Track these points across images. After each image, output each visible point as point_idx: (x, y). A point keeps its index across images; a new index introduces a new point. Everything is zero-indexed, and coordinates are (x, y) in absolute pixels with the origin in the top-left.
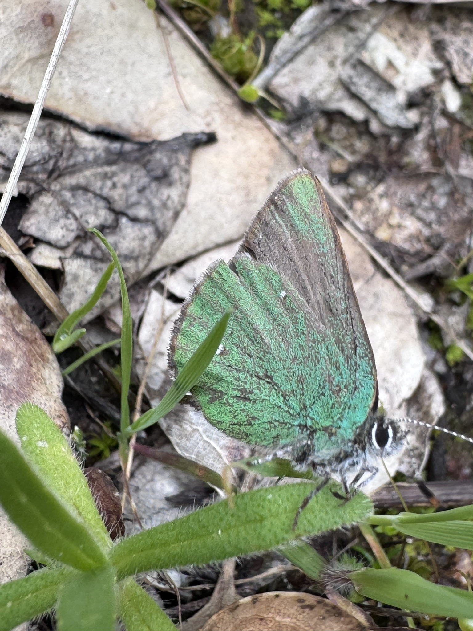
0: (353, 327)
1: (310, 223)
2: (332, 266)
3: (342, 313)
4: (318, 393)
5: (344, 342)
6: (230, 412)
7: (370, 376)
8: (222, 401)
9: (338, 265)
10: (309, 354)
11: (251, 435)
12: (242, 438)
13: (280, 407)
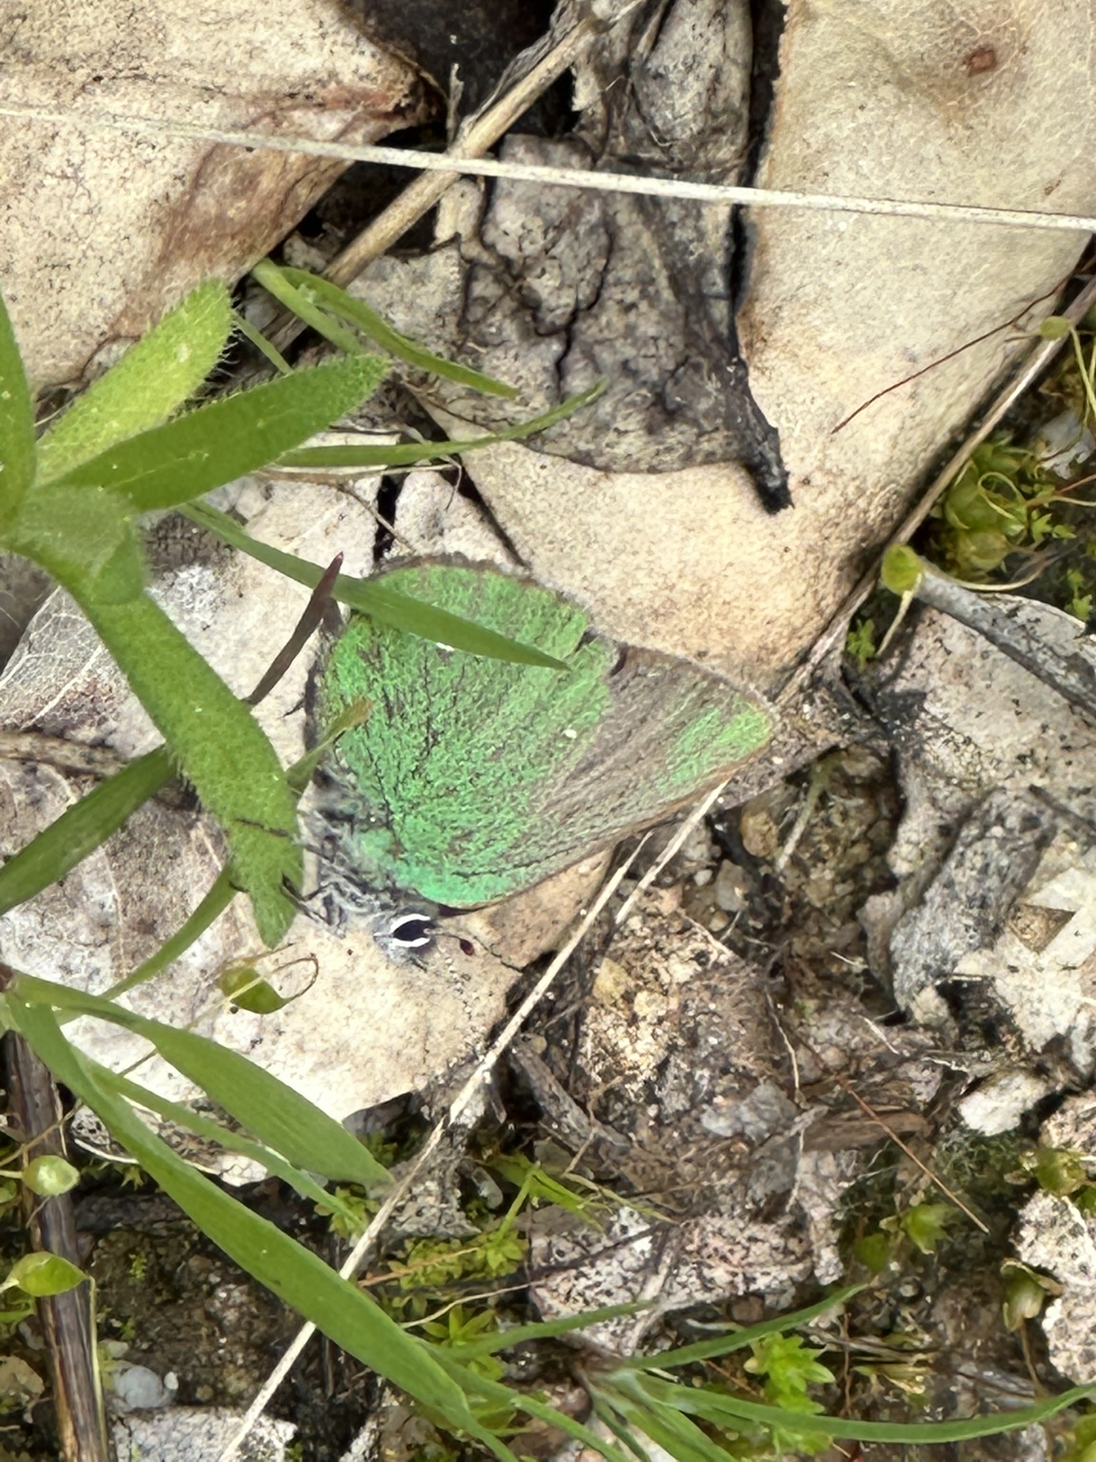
1: (696, 751)
2: (638, 803)
3: (570, 833)
5: (527, 845)
9: (644, 812)
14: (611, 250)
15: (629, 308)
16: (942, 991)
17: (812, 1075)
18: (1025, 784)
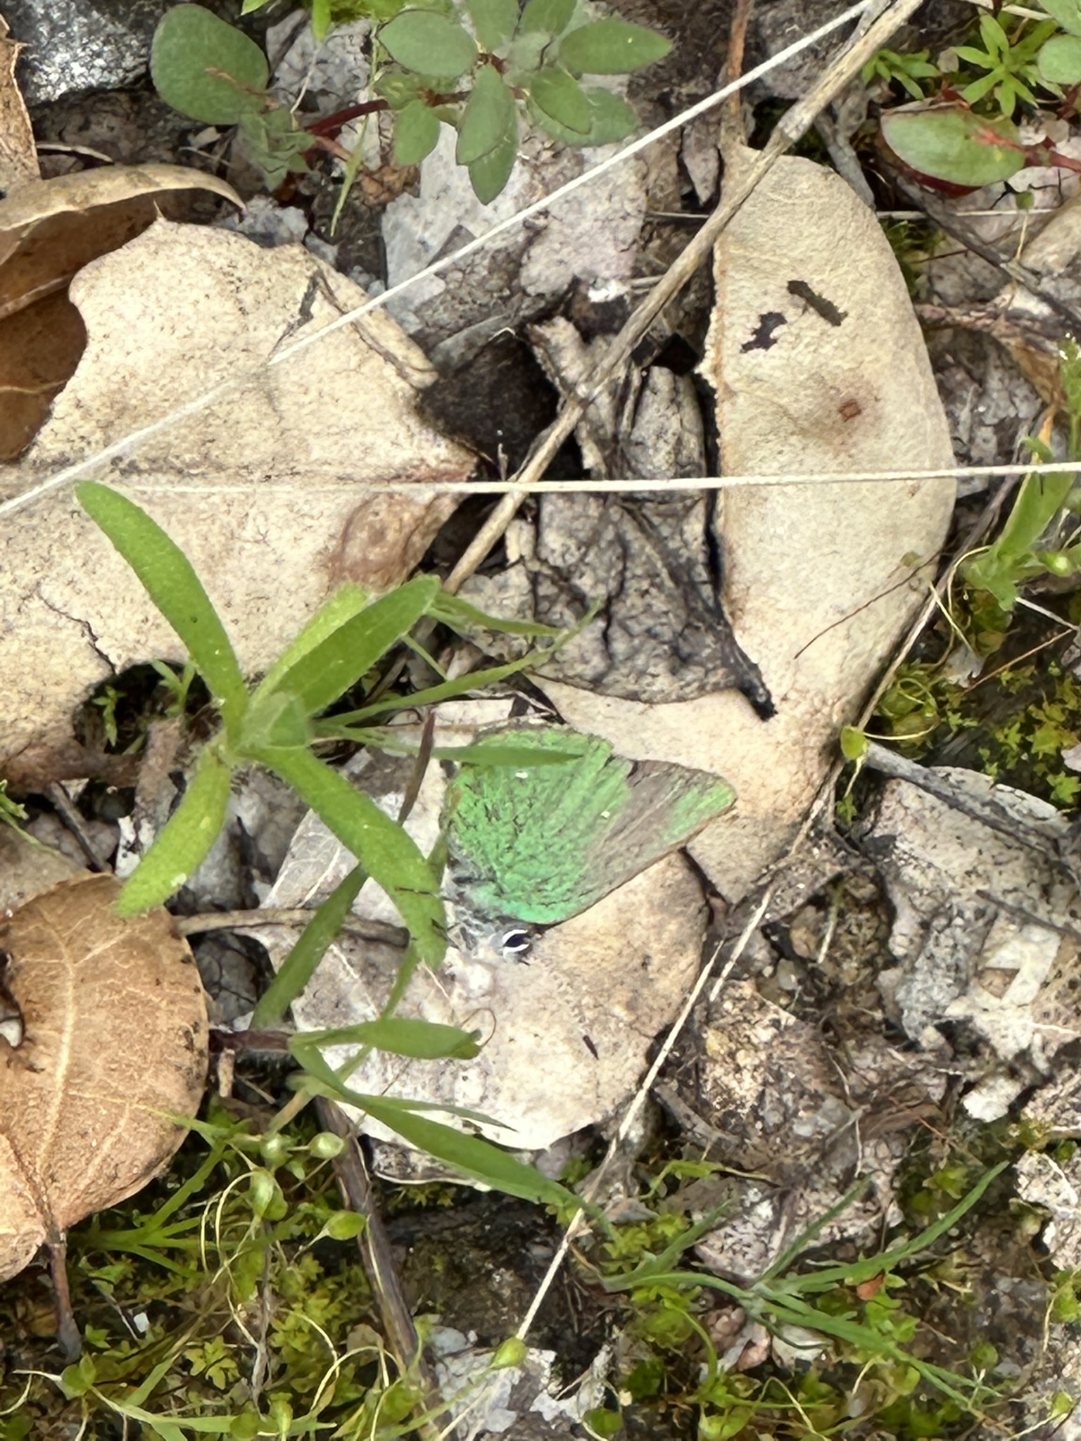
14: (625, 556)
15: (645, 593)
16: (939, 1028)
17: (859, 1091)
18: (974, 890)
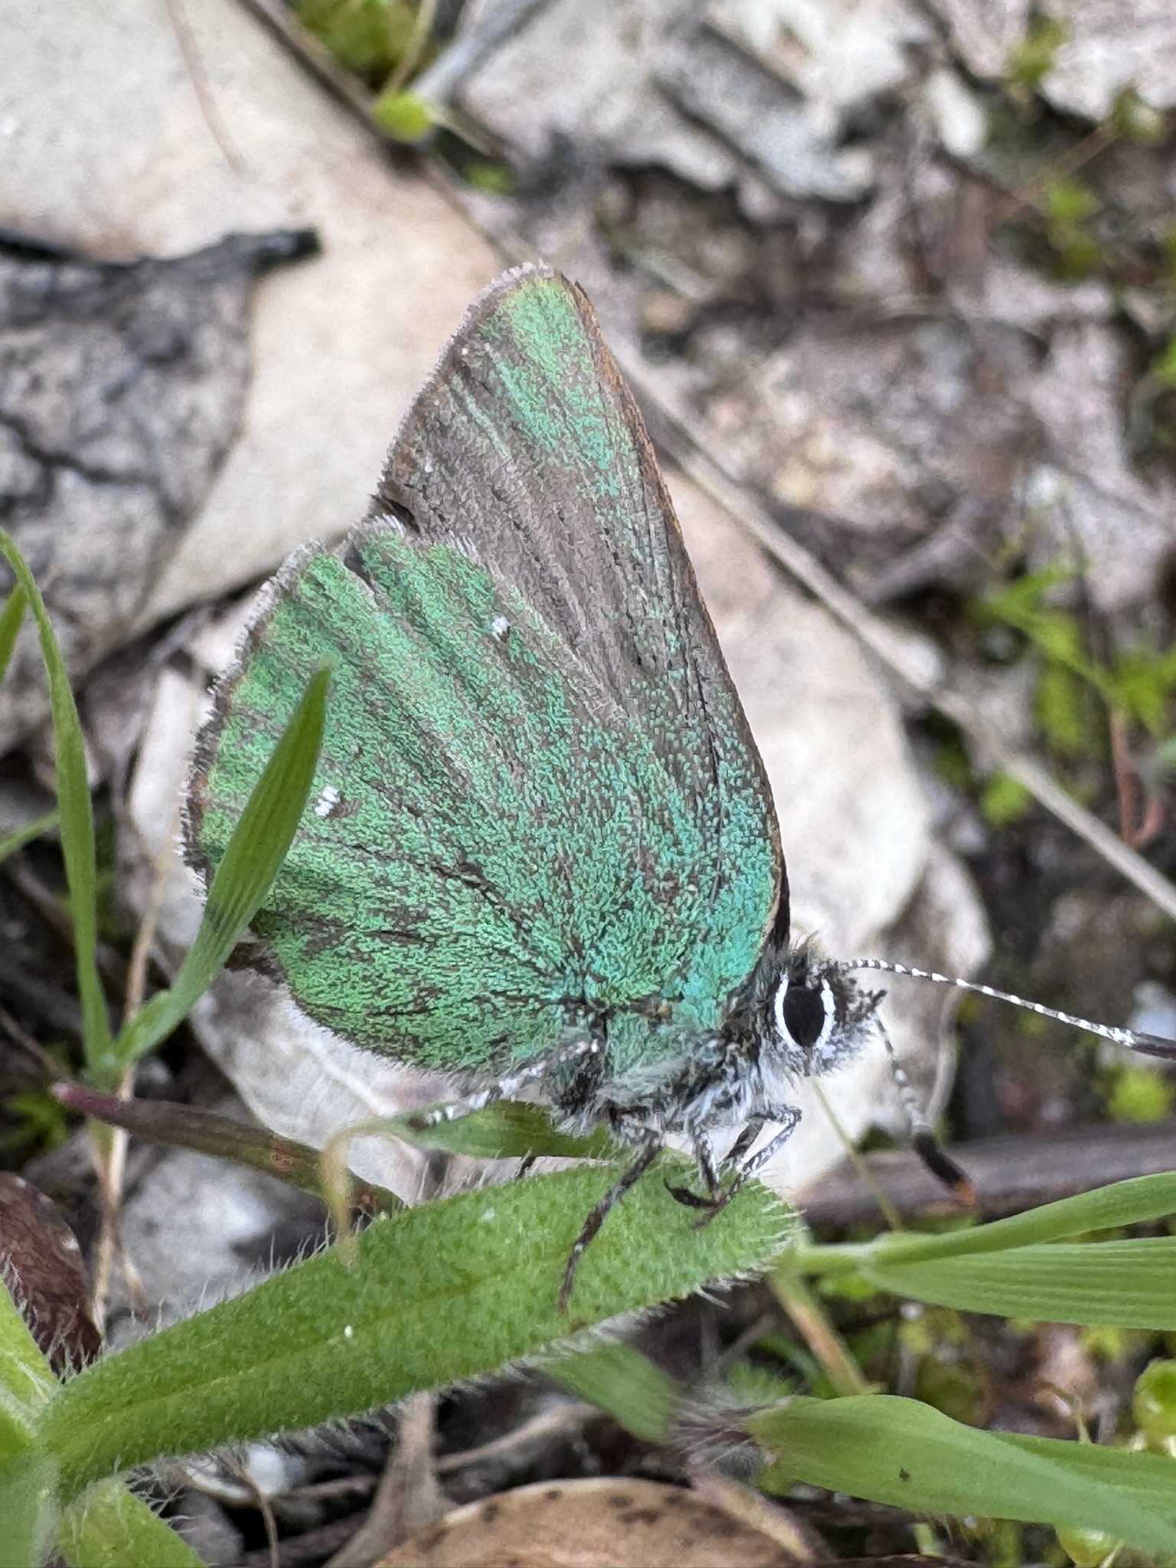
0: (704, 703)
1: (564, 415)
2: (635, 533)
3: (670, 665)
4: (615, 902)
5: (681, 749)
6: (365, 979)
7: (760, 841)
8: (343, 949)
9: (652, 527)
10: (583, 793)
11: (428, 1040)
12: (403, 1052)
13: (505, 952)
